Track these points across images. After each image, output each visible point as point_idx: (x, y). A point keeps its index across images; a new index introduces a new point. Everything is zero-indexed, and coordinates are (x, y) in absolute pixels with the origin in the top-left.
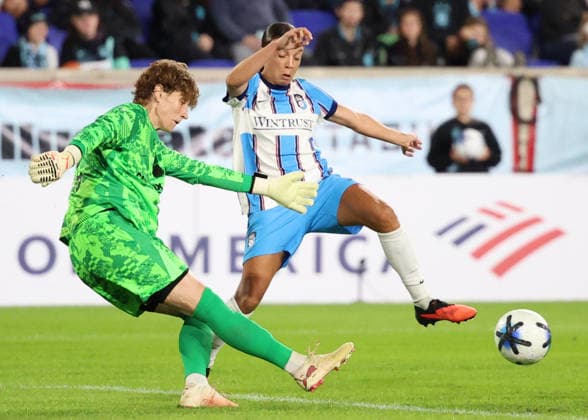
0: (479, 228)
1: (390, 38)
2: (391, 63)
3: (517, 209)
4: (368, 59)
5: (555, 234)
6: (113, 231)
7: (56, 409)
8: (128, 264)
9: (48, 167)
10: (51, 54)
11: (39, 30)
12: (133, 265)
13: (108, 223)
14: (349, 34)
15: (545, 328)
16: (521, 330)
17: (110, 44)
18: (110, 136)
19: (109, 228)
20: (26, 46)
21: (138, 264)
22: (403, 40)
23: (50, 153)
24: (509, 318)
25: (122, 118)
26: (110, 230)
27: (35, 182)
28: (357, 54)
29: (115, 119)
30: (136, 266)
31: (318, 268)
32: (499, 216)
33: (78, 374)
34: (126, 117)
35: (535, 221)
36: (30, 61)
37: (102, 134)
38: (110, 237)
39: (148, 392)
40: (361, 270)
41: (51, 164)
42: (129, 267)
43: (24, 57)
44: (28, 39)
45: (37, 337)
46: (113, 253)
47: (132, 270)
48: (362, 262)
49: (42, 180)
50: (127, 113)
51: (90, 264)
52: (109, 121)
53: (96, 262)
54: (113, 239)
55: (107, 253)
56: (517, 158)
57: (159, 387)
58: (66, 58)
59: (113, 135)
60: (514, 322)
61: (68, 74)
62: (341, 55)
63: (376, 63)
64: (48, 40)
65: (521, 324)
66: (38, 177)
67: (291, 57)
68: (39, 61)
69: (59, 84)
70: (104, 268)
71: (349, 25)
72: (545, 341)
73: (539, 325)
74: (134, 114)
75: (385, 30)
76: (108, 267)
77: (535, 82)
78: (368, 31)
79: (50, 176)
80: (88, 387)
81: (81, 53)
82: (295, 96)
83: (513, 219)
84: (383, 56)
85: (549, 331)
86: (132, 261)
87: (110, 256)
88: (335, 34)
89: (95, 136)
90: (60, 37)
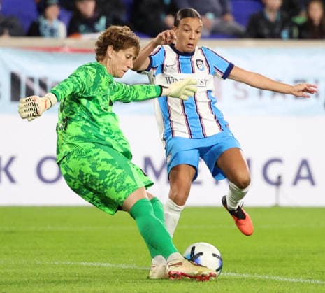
1: (300, 19)
2: (301, 37)
4: (285, 34)
6: (98, 154)
7: (62, 279)
8: (110, 176)
9: (31, 107)
10: (61, 28)
11: (53, 11)
12: (113, 176)
13: (94, 148)
14: (271, 16)
15: (218, 257)
16: (201, 258)
17: (103, 21)
18: (79, 86)
19: (95, 151)
20: (44, 22)
21: (116, 176)
22: (310, 21)
23: (33, 97)
24: (193, 248)
25: (87, 74)
26: (96, 153)
27: (24, 118)
28: (277, 30)
29: (81, 75)
30: (115, 177)
33: (78, 254)
34: (90, 73)
36: (47, 32)
37: (72, 86)
38: (96, 158)
39: (127, 267)
40: (278, 183)
41: (34, 104)
42: (111, 178)
43: (42, 29)
44: (46, 17)
45: (49, 228)
46: (99, 169)
47: (112, 179)
48: (279, 177)
49: (28, 116)
50: (90, 70)
51: (84, 178)
52: (77, 76)
53: (88, 176)
54: (99, 159)
55: (94, 169)
57: (135, 264)
58: (72, 31)
59: (81, 86)
60: (196, 252)
61: (72, 42)
62: (266, 31)
63: (291, 37)
64: (59, 18)
65: (201, 254)
66: (25, 114)
67: (194, 32)
68: (53, 32)
69: (66, 49)
70: (95, 180)
71: (271, 10)
72: (218, 267)
73: (214, 255)
74: (95, 70)
75: (297, 13)
76: (97, 179)
78: (285, 15)
79: (33, 113)
80: (84, 264)
81: (82, 27)
82: (197, 61)
84: (296, 32)
85: (221, 260)
86: (113, 173)
87: (97, 172)
88: (262, 16)
89: (67, 87)
90: (68, 16)
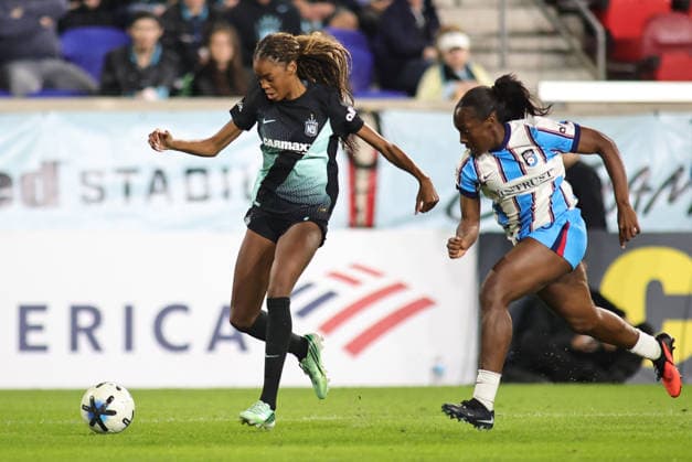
0: (330, 295)
3: (376, 274)
5: (424, 303)
31: (129, 345)
32: (353, 282)
35: (398, 287)
56: (354, 211)
77: (376, 116)
83: (370, 285)
